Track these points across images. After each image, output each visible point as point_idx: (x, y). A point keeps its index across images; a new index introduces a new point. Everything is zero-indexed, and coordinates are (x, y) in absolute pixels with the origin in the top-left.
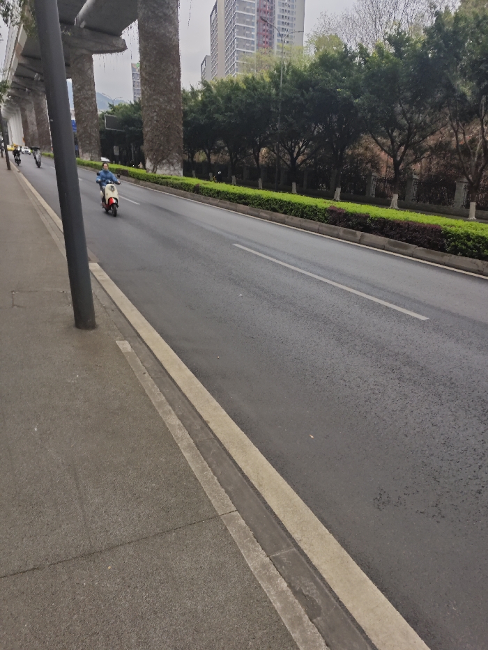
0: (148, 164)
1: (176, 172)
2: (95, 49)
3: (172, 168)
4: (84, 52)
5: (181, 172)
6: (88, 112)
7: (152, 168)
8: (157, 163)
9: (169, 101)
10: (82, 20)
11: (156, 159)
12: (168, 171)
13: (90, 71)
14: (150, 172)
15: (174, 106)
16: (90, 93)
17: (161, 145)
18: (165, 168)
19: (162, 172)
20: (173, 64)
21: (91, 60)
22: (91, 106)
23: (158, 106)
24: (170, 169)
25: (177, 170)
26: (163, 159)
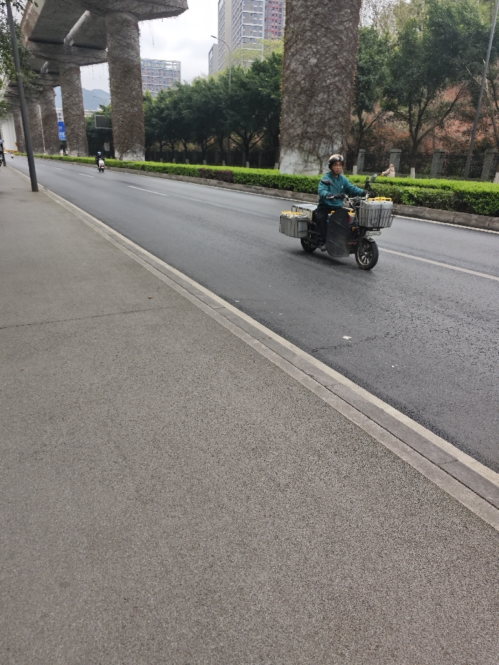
0: (117, 154)
1: (139, 158)
2: (82, 63)
3: (135, 156)
4: (73, 65)
5: (144, 158)
6: (75, 115)
7: (119, 157)
8: (123, 152)
9: (132, 106)
10: (71, 39)
11: (122, 149)
12: (132, 158)
13: (77, 81)
14: (118, 160)
15: (136, 109)
16: (77, 99)
17: (126, 139)
18: (129, 156)
19: (128, 159)
20: (135, 79)
21: (79, 72)
22: (78, 110)
23: (123, 110)
24: (133, 156)
25: (140, 157)
26: (128, 149)
